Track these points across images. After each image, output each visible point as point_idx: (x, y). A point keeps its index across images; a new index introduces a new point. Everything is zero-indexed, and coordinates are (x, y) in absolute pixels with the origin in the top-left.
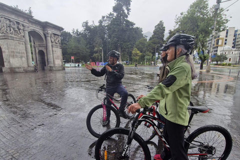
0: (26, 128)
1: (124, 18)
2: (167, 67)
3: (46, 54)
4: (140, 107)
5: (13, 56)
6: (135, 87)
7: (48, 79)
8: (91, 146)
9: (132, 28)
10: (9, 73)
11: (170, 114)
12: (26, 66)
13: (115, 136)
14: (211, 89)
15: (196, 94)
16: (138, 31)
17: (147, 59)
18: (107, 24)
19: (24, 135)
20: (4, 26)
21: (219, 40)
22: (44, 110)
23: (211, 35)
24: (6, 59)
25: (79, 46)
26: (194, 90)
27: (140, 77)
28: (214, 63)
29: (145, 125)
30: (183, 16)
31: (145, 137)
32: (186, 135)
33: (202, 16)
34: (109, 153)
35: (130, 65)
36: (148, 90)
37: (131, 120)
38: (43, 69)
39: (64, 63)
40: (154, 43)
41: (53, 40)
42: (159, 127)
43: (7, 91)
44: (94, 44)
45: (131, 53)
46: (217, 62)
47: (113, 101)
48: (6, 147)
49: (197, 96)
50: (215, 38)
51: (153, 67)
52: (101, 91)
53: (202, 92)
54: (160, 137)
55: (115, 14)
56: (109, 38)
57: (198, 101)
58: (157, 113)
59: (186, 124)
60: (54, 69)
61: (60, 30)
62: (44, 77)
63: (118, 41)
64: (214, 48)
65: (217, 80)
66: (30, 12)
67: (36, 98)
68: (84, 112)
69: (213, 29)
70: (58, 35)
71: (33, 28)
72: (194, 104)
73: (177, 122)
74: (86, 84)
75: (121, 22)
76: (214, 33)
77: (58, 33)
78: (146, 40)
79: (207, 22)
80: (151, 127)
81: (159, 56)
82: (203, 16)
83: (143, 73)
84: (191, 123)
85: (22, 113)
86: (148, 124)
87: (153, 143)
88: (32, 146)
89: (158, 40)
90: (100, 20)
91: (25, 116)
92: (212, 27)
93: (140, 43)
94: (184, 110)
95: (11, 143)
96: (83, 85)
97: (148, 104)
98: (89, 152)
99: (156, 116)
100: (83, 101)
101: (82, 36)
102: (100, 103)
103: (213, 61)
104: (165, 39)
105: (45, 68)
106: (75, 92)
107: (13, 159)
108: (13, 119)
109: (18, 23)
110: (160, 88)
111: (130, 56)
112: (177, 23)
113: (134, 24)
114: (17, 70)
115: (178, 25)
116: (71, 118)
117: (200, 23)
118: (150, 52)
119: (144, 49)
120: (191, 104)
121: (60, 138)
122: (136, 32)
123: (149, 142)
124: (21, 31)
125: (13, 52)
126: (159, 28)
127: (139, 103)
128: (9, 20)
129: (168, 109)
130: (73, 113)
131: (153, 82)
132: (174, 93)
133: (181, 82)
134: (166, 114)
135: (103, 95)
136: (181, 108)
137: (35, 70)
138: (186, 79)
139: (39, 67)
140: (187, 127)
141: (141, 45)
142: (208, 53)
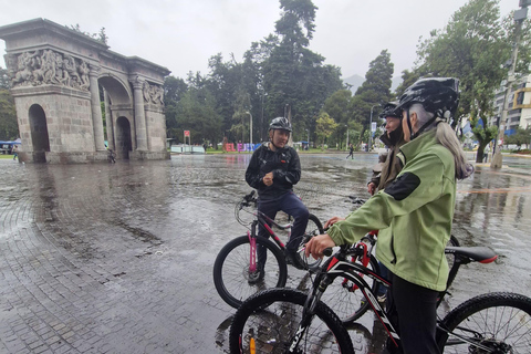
0: (89, 280)
1: (299, 46)
2: (399, 155)
3: (132, 126)
4: (331, 244)
5: (67, 130)
6: (323, 199)
7: (135, 178)
8: (223, 326)
9: (318, 68)
10: (58, 164)
11: (402, 263)
12: (93, 150)
13: (275, 307)
14: (502, 209)
15: (465, 218)
16: (331, 75)
17: (351, 137)
18: (262, 60)
19: (84, 293)
20: (51, 68)
21: (523, 93)
22: (127, 244)
23: (504, 82)
24: (54, 136)
25: (202, 107)
26: (462, 209)
27: (335, 176)
28: (510, 146)
29: (344, 285)
30: (435, 38)
31: (344, 314)
32: (441, 313)
33: (481, 38)
34: (261, 343)
35: (311, 151)
36: (351, 206)
37: (311, 273)
38: (127, 157)
39: (168, 145)
40: (368, 101)
41: (147, 96)
42: (376, 291)
43: (55, 201)
44: (234, 104)
45: (314, 123)
46: (519, 144)
47: (273, 229)
48: (49, 316)
49: (469, 224)
50: (515, 88)
51: (363, 156)
52: (247, 205)
53: (481, 216)
54: (378, 314)
55: (281, 38)
56: (266, 91)
57: (471, 236)
58: (373, 260)
59: (441, 287)
60: (148, 156)
61: (163, 75)
62: (128, 174)
63: (286, 96)
64: (510, 113)
65: (519, 188)
66: (104, 37)
67: (110, 216)
68: (209, 251)
69: (509, 66)
70: (158, 85)
71: (108, 71)
72: (460, 242)
73: (418, 282)
74: (215, 190)
75: (293, 54)
76: (511, 76)
77: (159, 80)
78: (349, 94)
79: (496, 52)
80: (358, 291)
81: (378, 131)
82: (487, 37)
83: (341, 169)
84: (453, 285)
85: (81, 247)
86: (350, 283)
87: (360, 328)
88: (101, 318)
89: (376, 94)
90: (248, 52)
91: (87, 255)
92: (508, 63)
93: (336, 101)
94: (437, 255)
95: (59, 309)
96: (208, 192)
97: (351, 238)
98: (219, 338)
99: (369, 266)
100: (207, 226)
101: (208, 87)
102: (244, 231)
103: (508, 143)
104: (393, 90)
105: (131, 154)
106: (190, 206)
107: (63, 343)
108: (64, 260)
109: (79, 61)
110: (380, 201)
111: (313, 130)
112: (421, 54)
113: (323, 59)
114: (74, 158)
115: (423, 59)
116: (182, 263)
117: (478, 53)
118: (358, 120)
119: (345, 115)
120: (454, 241)
121: (158, 304)
122: (326, 76)
123: (351, 324)
124: (83, 77)
125: (68, 121)
126: (380, 67)
127: (330, 235)
128: (62, 54)
129: (397, 251)
130: (184, 253)
131: (362, 190)
132: (413, 215)
133: (431, 190)
134: (394, 262)
135: (250, 214)
136: (430, 250)
137: (111, 160)
138: (443, 183)
139: (118, 153)
140: (442, 294)
141: (336, 106)
142: (497, 123)
